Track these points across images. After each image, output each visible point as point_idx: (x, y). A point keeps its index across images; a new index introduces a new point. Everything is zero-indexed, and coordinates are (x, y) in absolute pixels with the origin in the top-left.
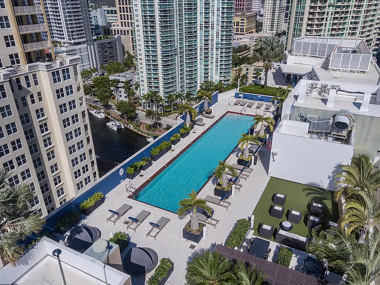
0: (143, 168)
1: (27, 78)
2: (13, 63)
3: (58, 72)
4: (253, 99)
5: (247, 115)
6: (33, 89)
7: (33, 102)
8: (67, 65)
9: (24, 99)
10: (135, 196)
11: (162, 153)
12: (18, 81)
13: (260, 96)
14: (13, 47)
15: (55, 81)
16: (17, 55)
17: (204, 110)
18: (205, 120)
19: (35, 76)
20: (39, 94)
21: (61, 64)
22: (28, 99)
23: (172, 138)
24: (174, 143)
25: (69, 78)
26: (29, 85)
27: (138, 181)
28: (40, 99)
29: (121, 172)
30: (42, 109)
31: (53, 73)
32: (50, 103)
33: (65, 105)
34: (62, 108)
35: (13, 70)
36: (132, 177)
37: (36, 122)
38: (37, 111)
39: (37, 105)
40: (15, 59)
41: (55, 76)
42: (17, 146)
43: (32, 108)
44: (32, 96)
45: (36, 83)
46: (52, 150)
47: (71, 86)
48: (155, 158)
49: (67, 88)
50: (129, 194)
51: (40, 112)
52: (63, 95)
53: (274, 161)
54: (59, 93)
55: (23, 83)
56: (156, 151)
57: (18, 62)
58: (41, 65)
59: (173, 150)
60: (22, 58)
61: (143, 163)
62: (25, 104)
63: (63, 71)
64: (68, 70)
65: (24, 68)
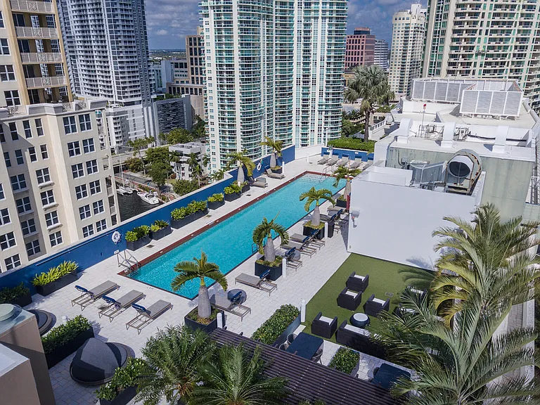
1: (26, 124)
2: (9, 103)
3: (73, 119)
4: (347, 156)
6: (35, 141)
7: (33, 158)
8: (87, 110)
9: (19, 153)
12: (13, 126)
14: (11, 81)
15: (67, 131)
16: (15, 93)
17: (269, 167)
18: (269, 180)
19: (38, 122)
20: (43, 148)
21: (78, 107)
22: (27, 155)
23: (211, 199)
25: (89, 127)
26: (28, 134)
27: (143, 253)
28: (45, 156)
29: (116, 237)
30: (46, 170)
31: (65, 120)
32: (58, 163)
33: (80, 166)
34: (76, 170)
35: (5, 111)
37: (36, 188)
38: (38, 172)
39: (40, 164)
40: (12, 98)
41: (68, 124)
43: (32, 167)
44: (32, 150)
45: (40, 132)
46: (57, 230)
47: (91, 140)
49: (85, 142)
51: (43, 174)
52: (78, 152)
53: (355, 226)
54: (73, 149)
55: (20, 131)
56: (179, 213)
57: (17, 102)
58: (49, 107)
59: (210, 216)
60: (23, 97)
61: (155, 228)
62: (21, 161)
63: (81, 117)
64: (87, 116)
65: (24, 109)
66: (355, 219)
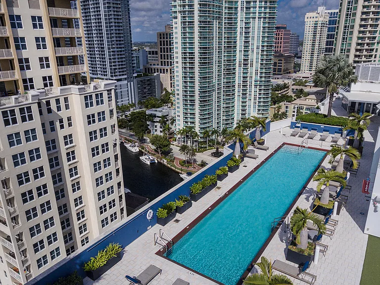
0: (180, 210)
1: (58, 101)
2: (46, 85)
3: (91, 96)
4: (315, 130)
5: (309, 148)
6: (63, 114)
7: (62, 127)
8: (101, 90)
9: (52, 123)
10: (167, 252)
11: (205, 190)
12: (48, 103)
13: (322, 126)
14: (48, 69)
15: (87, 106)
16: (50, 78)
17: (255, 140)
18: (257, 152)
19: (66, 100)
20: (69, 119)
21: (95, 88)
22: (58, 124)
23: (219, 172)
24: (221, 178)
25: (102, 103)
26: (59, 109)
27: (171, 230)
28: (70, 125)
29: (150, 215)
30: (70, 136)
31: (86, 98)
32: (80, 130)
33: (95, 132)
34: (92, 135)
35: (43, 92)
36: (163, 222)
37: (63, 149)
38: (65, 137)
39: (66, 131)
40: (48, 82)
41: (88, 101)
42: (39, 175)
43: (61, 133)
44: (61, 121)
45: (67, 107)
46: (77, 180)
47: (103, 112)
48: (195, 197)
49: (99, 114)
50: (158, 248)
51: (68, 139)
52: (94, 121)
53: (375, 211)
54: (90, 119)
55: (53, 106)
56: (197, 187)
57: (51, 85)
58: (74, 88)
59: (219, 188)
60: (56, 81)
61: (180, 203)
62: (53, 129)
63: (97, 95)
64: (101, 94)
65: (56, 90)
66: (378, 205)
